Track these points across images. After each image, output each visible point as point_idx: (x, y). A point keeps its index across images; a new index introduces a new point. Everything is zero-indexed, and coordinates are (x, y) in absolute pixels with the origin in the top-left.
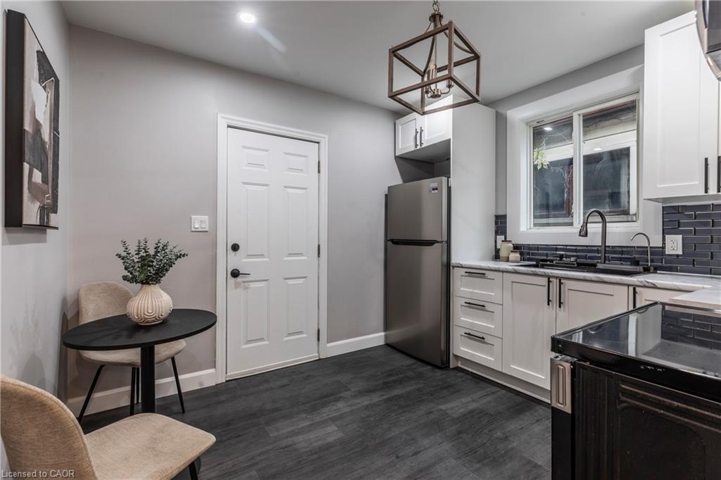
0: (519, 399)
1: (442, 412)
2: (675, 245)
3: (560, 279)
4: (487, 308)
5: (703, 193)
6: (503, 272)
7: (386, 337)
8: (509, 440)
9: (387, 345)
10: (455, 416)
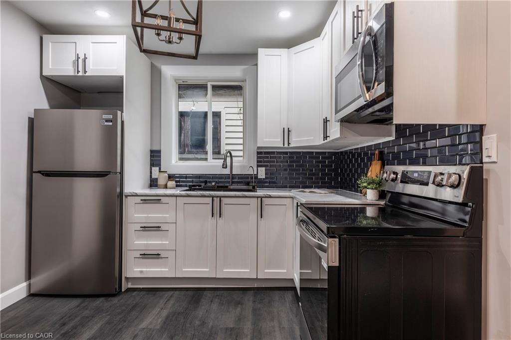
0: (190, 293)
1: (145, 330)
2: (262, 173)
3: (220, 197)
4: (163, 228)
5: (282, 146)
6: (176, 196)
7: (29, 286)
8: (206, 323)
9: (32, 295)
10: (158, 327)
